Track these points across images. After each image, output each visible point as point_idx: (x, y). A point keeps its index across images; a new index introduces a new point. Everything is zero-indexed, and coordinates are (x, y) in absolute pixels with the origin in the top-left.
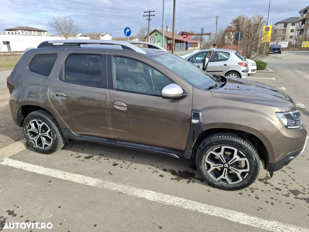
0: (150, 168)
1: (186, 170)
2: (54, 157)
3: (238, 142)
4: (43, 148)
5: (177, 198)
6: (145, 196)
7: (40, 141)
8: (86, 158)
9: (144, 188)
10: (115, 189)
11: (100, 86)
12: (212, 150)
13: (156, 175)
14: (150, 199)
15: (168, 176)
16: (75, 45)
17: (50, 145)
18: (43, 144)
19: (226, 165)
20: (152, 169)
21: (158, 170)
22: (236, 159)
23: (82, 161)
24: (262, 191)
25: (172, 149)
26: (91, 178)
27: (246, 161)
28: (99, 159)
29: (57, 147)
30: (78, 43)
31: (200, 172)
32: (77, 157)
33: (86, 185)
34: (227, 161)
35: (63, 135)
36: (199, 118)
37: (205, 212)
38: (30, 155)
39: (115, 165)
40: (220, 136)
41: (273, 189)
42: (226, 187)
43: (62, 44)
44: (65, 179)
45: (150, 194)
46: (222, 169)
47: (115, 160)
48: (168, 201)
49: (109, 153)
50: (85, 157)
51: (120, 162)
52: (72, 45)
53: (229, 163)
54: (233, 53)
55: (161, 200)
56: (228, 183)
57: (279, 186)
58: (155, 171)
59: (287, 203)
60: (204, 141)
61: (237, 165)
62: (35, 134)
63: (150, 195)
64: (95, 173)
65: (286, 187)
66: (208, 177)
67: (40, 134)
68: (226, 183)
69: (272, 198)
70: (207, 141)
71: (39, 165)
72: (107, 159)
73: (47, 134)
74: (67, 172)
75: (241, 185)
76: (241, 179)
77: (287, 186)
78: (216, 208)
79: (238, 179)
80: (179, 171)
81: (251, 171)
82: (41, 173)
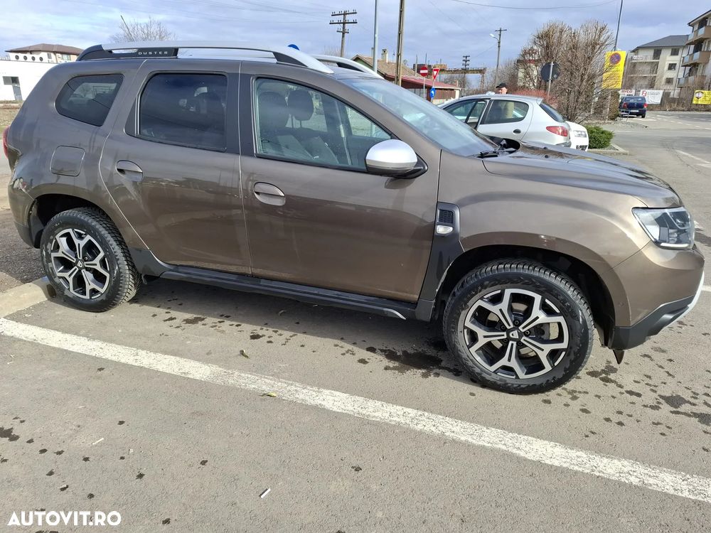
0: (336, 346)
1: (420, 350)
2: (112, 318)
3: (542, 279)
4: (87, 297)
5: (399, 408)
6: (323, 403)
7: (79, 282)
8: (188, 321)
9: (321, 385)
10: (253, 386)
11: (222, 149)
12: (482, 298)
13: (351, 361)
14: (335, 409)
15: (378, 362)
16: (166, 53)
17: (102, 291)
18: (88, 288)
19: (515, 335)
20: (342, 347)
21: (355, 349)
22: (537, 318)
23: (178, 327)
24: (596, 396)
25: (388, 299)
26: (197, 364)
27: (559, 324)
28: (218, 324)
29: (119, 294)
30: (172, 48)
31: (453, 353)
32: (166, 320)
33: (184, 378)
34: (517, 325)
35: (134, 266)
36: (452, 223)
37: (463, 439)
38: (57, 313)
39: (255, 337)
40: (501, 266)
41: (622, 393)
42: (513, 384)
43: (134, 51)
44: (136, 364)
45: (336, 399)
46: (505, 342)
47: (255, 327)
48: (376, 414)
49: (242, 313)
50: (184, 320)
51: (267, 332)
52: (158, 53)
53: (520, 328)
54: (534, 104)
55: (361, 411)
56: (517, 377)
57: (635, 388)
58: (347, 352)
59: (654, 423)
60: (465, 278)
61: (539, 332)
62: (67, 265)
63: (335, 401)
64: (208, 354)
65: (652, 390)
66: (470, 363)
67: (80, 264)
68: (514, 377)
69: (620, 413)
70: (470, 279)
71: (77, 334)
72: (237, 326)
73: (96, 265)
74: (143, 349)
75: (548, 381)
76: (548, 367)
77: (654, 388)
78: (488, 431)
79: (541, 367)
80: (405, 352)
81: (571, 348)
82: (80, 352)
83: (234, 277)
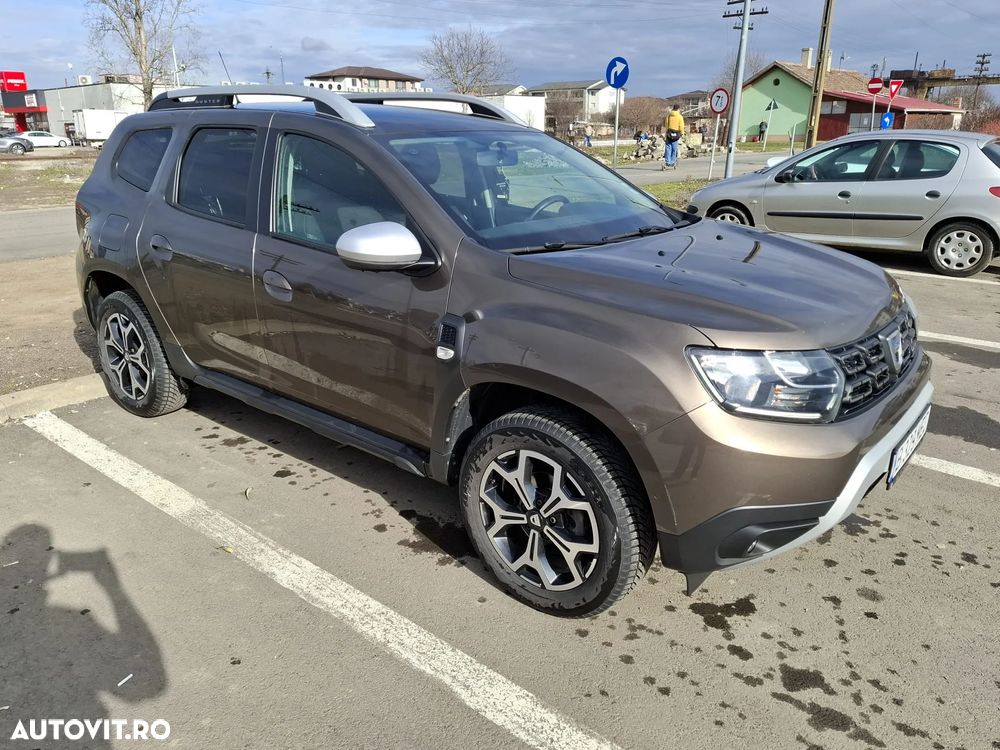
0: (369, 501)
4: (134, 397)
5: (364, 597)
6: (277, 572)
7: (127, 378)
8: (228, 442)
10: (219, 535)
11: (242, 225)
12: (495, 459)
13: (368, 524)
14: (284, 583)
15: (401, 531)
16: (219, 101)
17: (145, 392)
18: (134, 387)
19: (536, 520)
20: (374, 504)
21: (388, 510)
22: (559, 500)
23: (208, 448)
24: (671, 642)
26: (187, 497)
27: (585, 514)
28: (257, 451)
32: (207, 437)
33: (157, 511)
34: (537, 506)
36: (455, 344)
37: (406, 656)
39: (281, 474)
41: (719, 647)
43: (193, 99)
44: (125, 485)
45: (298, 570)
46: (526, 529)
47: (294, 461)
48: (327, 600)
49: (298, 440)
50: (225, 440)
51: (302, 469)
52: (211, 102)
53: (542, 511)
54: (972, 148)
55: (312, 592)
56: (542, 586)
57: (753, 645)
58: (374, 512)
59: (722, 704)
62: (117, 356)
64: (209, 486)
65: (780, 654)
67: (126, 356)
68: (539, 585)
69: (682, 675)
71: (101, 440)
72: (276, 456)
73: (138, 359)
74: (148, 469)
76: (577, 580)
77: (787, 653)
78: (450, 653)
79: (570, 577)
81: (603, 555)
82: (85, 461)
83: (257, 393)
